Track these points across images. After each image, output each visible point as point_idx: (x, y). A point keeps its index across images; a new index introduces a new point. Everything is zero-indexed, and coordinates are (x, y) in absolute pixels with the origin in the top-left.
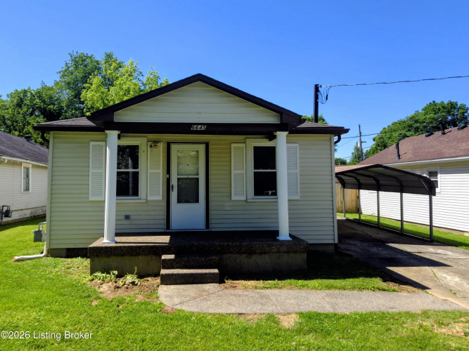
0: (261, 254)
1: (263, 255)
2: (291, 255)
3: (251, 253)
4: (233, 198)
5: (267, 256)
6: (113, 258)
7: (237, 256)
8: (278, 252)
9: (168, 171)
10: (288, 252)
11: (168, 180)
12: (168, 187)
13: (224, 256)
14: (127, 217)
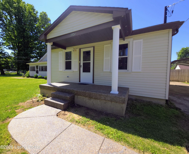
0: (95, 99)
1: (97, 100)
2: (113, 103)
3: (90, 97)
4: (104, 71)
5: (99, 101)
6: (45, 90)
7: (84, 98)
8: (105, 100)
9: (80, 60)
10: (111, 101)
11: (80, 63)
12: (80, 66)
13: (79, 96)
14: (68, 77)
